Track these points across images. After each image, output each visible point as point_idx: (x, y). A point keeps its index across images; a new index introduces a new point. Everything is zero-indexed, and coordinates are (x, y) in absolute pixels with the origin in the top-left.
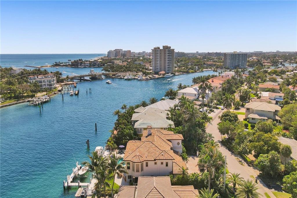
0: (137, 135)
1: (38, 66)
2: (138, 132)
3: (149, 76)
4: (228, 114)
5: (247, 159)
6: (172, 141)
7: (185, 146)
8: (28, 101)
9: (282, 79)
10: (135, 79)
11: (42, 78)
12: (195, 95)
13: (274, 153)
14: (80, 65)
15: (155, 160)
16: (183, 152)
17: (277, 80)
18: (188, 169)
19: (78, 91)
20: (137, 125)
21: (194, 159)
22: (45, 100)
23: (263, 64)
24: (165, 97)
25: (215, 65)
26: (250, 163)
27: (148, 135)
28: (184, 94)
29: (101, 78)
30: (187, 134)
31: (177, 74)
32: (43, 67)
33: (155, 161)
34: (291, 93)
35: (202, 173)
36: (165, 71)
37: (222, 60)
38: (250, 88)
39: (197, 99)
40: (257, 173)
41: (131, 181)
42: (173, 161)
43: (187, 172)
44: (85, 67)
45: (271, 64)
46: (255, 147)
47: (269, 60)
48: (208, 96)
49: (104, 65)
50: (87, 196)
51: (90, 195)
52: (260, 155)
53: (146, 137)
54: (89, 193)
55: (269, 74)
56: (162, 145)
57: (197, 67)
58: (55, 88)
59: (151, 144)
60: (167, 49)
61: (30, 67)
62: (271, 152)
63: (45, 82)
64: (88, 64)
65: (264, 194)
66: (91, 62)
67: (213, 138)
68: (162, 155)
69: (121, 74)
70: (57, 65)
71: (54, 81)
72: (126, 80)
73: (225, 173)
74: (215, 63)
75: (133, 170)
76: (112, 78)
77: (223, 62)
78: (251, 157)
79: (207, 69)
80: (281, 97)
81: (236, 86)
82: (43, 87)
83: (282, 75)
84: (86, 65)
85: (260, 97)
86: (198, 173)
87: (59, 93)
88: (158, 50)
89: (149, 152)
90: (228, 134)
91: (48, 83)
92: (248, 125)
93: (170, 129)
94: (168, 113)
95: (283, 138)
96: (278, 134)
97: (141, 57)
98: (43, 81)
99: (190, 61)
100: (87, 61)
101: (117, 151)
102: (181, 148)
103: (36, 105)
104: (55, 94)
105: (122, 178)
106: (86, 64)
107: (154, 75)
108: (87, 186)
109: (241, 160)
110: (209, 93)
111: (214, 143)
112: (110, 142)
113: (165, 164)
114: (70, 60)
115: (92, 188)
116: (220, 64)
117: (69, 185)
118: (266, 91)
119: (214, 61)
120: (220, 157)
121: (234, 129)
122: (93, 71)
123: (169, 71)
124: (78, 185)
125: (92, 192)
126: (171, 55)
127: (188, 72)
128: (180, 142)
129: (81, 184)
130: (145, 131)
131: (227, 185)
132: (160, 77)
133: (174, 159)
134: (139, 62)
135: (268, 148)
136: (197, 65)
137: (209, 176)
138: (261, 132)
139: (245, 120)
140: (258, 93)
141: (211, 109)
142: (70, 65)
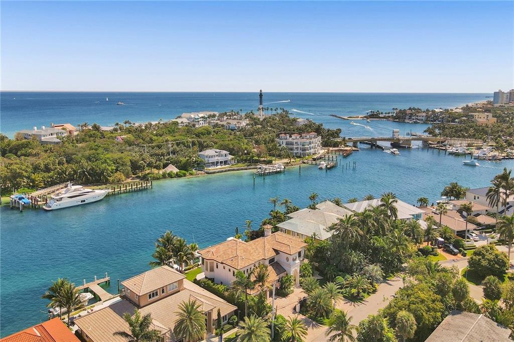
6: (280, 252)
11: (296, 139)
14: (409, 119)
15: (222, 263)
22: (276, 170)
44: (416, 123)
63: (298, 145)
64: (423, 116)
70: (373, 116)
72: (451, 154)
82: (294, 151)
84: (419, 118)
87: (313, 163)
98: (296, 143)
102: (289, 267)
106: (420, 116)
113: (232, 272)
122: (397, 132)
128: (290, 257)
142: (394, 117)
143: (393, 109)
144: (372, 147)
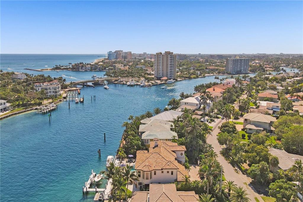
0: (145, 146)
1: (37, 69)
2: (145, 143)
3: (151, 82)
4: (227, 125)
5: (242, 168)
6: (176, 152)
7: (187, 156)
8: (36, 108)
9: (281, 86)
10: (137, 85)
11: (48, 86)
12: (197, 104)
13: (264, 164)
14: (81, 69)
15: (162, 169)
16: (186, 162)
17: (277, 88)
18: (190, 177)
19: (83, 98)
20: (144, 137)
21: (196, 168)
22: (52, 108)
23: (266, 69)
24: (168, 106)
25: (217, 70)
26: (244, 172)
27: (155, 147)
28: (186, 103)
29: (104, 84)
30: (189, 144)
31: (179, 79)
32: (43, 70)
33: (162, 171)
34: (287, 104)
35: (202, 181)
36: (167, 76)
37: (224, 63)
38: (250, 96)
39: (199, 109)
40: (250, 180)
41: (141, 187)
42: (178, 170)
43: (189, 180)
44: (86, 71)
45: (273, 69)
46: (249, 157)
47: (272, 64)
48: (209, 106)
49: (105, 69)
50: (104, 200)
51: (107, 199)
52: (253, 165)
53: (154, 148)
54: (106, 197)
55: (270, 81)
56: (167, 155)
57: (199, 72)
58: (60, 95)
59: (159, 155)
60: (169, 55)
61: (30, 70)
62: (261, 163)
63: (51, 89)
64: (89, 67)
65: (254, 198)
66: (93, 65)
67: (212, 149)
68: (168, 165)
69: (124, 80)
70: (57, 68)
71: (59, 88)
72: (128, 86)
73: (221, 181)
74: (217, 68)
75: (144, 178)
76: (115, 83)
77: (225, 66)
78: (245, 166)
79: (209, 74)
80: (278, 107)
81: (236, 95)
82: (49, 94)
83: (283, 82)
84: (87, 68)
85: (259, 106)
86: (199, 181)
87: (65, 100)
88: (160, 56)
89: (157, 163)
90: (226, 144)
91: (54, 90)
92: (245, 135)
93: (174, 140)
94: (171, 125)
95: (274, 149)
96: (270, 145)
97: (142, 59)
98: (49, 88)
99: (192, 66)
100: (88, 64)
101: (127, 160)
102: (184, 158)
103: (44, 114)
104: (61, 101)
105: (133, 184)
106: (87, 67)
107: (157, 81)
108: (104, 192)
109: (237, 168)
110: (210, 102)
111: (214, 153)
112: (121, 152)
113: (170, 173)
114: (71, 64)
115: (108, 193)
116: (222, 68)
117: (87, 190)
118: (265, 101)
119: (216, 66)
120: (218, 166)
121: (232, 140)
122: (95, 77)
123: (171, 76)
124: (95, 190)
125: (108, 197)
126: (173, 61)
127: (190, 78)
128: (183, 152)
129: (98, 190)
130: (152, 142)
131: (223, 191)
132: (163, 82)
133: (178, 169)
134: (141, 66)
135: (259, 159)
136: (199, 70)
137: (208, 184)
138: (254, 144)
139: (243, 130)
140: (257, 102)
141: (211, 119)
142: (71, 68)
143: (69, 63)
144: (83, 87)
